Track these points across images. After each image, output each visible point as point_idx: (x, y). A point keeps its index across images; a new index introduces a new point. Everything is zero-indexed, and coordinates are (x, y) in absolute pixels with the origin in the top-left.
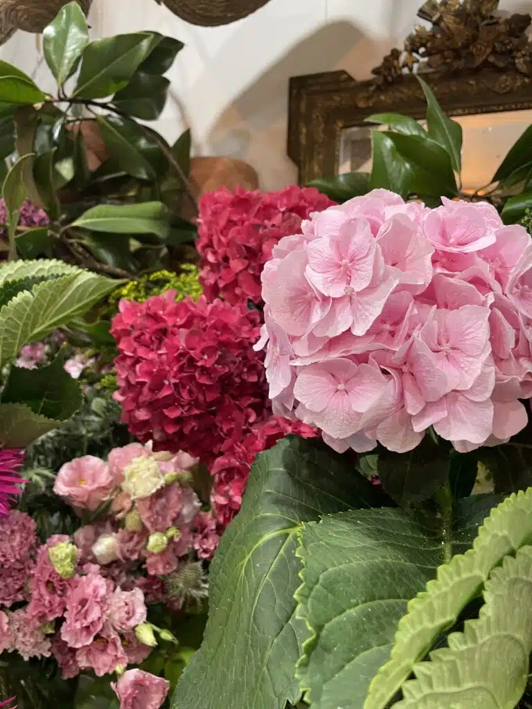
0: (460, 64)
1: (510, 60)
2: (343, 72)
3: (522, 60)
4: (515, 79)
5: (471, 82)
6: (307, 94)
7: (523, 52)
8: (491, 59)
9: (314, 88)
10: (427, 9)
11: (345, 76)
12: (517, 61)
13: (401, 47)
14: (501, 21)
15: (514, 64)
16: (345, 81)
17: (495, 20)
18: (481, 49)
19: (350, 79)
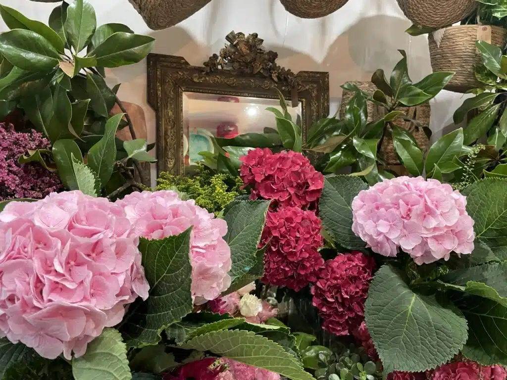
0: (248, 71)
1: (270, 74)
2: (183, 58)
3: (275, 75)
4: (271, 83)
5: (252, 81)
6: (161, 66)
7: (276, 71)
8: (262, 71)
9: (165, 64)
10: (231, 36)
11: (183, 61)
12: (272, 75)
13: (218, 54)
14: (265, 53)
15: (271, 76)
16: (183, 63)
17: (262, 52)
18: (257, 65)
19: (187, 63)
